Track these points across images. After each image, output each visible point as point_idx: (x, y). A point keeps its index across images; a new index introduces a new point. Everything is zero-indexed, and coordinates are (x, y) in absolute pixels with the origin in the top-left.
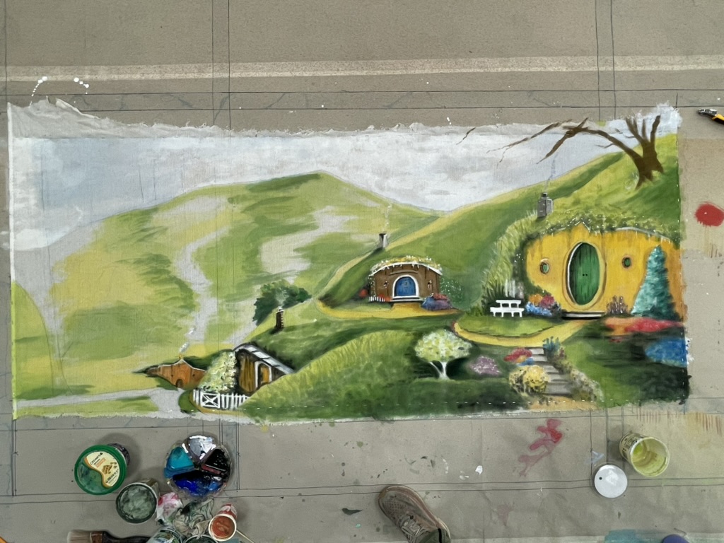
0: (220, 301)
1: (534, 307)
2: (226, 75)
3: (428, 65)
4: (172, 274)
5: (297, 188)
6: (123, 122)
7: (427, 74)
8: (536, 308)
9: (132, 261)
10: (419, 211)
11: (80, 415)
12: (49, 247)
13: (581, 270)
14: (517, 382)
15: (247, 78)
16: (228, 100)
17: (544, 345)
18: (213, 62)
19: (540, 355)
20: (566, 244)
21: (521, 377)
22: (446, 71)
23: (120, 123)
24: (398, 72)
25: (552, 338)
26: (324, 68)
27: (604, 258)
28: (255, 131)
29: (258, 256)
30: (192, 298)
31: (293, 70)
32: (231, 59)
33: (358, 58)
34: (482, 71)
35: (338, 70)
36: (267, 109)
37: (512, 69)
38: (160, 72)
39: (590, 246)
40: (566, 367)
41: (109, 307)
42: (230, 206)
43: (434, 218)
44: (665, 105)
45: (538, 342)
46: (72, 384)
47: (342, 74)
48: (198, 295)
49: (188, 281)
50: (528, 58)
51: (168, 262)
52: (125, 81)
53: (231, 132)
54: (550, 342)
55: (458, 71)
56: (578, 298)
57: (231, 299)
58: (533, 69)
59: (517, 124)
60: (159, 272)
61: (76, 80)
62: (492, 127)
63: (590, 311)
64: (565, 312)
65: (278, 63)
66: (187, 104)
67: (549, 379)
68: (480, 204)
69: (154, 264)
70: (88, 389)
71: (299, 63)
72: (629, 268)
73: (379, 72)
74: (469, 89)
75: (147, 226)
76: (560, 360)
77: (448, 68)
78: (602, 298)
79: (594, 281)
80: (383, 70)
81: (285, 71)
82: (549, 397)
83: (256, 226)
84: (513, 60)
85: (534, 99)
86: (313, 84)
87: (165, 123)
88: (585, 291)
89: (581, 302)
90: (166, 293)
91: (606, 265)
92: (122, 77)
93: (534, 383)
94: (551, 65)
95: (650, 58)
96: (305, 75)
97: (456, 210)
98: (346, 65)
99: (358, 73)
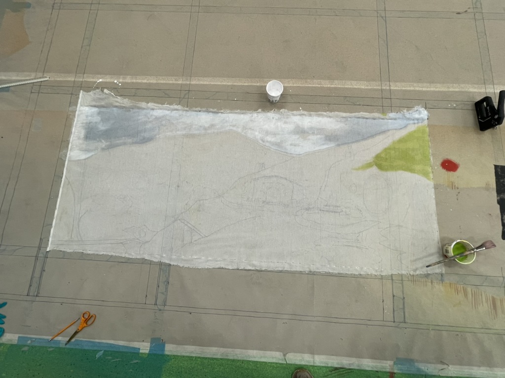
2: (189, 83)
3: (291, 82)
6: (134, 101)
7: (291, 86)
11: (84, 252)
12: (85, 160)
15: (199, 84)
16: (188, 94)
18: (183, 76)
26: (238, 81)
28: (199, 109)
31: (222, 82)
32: (192, 75)
33: (256, 78)
34: (319, 86)
35: (245, 83)
36: (207, 99)
37: (335, 86)
44: (419, 107)
50: (344, 81)
53: (187, 109)
55: (307, 85)
59: (338, 112)
61: (116, 81)
62: (324, 113)
65: (215, 78)
66: (167, 94)
71: (226, 79)
77: (301, 84)
81: (218, 82)
85: (347, 101)
95: (410, 83)
96: (228, 84)
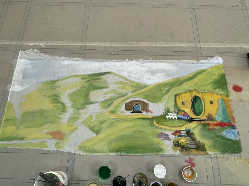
0: (74, 110)
1: (181, 116)
2: (85, 45)
3: (144, 44)
4: (60, 100)
5: (103, 76)
6: (52, 56)
7: (144, 46)
9: (48, 96)
10: (141, 84)
11: (20, 148)
12: (22, 91)
13: (196, 104)
14: (177, 143)
15: (91, 46)
16: (84, 51)
17: (185, 130)
18: (81, 41)
19: (185, 133)
20: (190, 96)
21: (178, 141)
22: (150, 46)
23: (51, 56)
24: (136, 45)
25: (188, 127)
26: (114, 44)
27: (204, 101)
28: (91, 59)
29: (89, 96)
30: (65, 108)
31: (104, 44)
32: (87, 41)
33: (124, 42)
34: (160, 46)
35: (118, 44)
36: (96, 54)
37: (170, 45)
38: (66, 43)
39: (198, 97)
40: (194, 138)
41: (37, 110)
42: (81, 80)
43: (146, 86)
44: (217, 56)
45: (183, 129)
46: (19, 136)
47: (119, 45)
48: (67, 108)
49: (65, 103)
50: (174, 43)
51: (59, 96)
52: (56, 45)
53: (84, 60)
54: (187, 129)
55: (153, 46)
56: (196, 113)
57: (78, 109)
58: (176, 46)
59: (172, 60)
60: (56, 99)
61: (41, 45)
62: (164, 61)
63: (201, 118)
64: (192, 118)
65: (100, 42)
66: (72, 52)
67: (188, 142)
68: (161, 83)
69: (54, 97)
70: (24, 138)
71: (107, 42)
72: (213, 104)
73: (130, 45)
74: (156, 50)
75: (54, 85)
76: (191, 136)
78: (205, 114)
79: (201, 108)
81: (102, 44)
82: (189, 149)
83: (89, 86)
84: (170, 43)
85: (177, 53)
86: (110, 48)
87: (65, 56)
88: (198, 111)
89: (197, 115)
90: (57, 106)
91: (204, 103)
92: (54, 44)
93: (183, 143)
94: (181, 45)
96: (108, 45)
97: (153, 84)
98: (120, 43)
99: (124, 45)
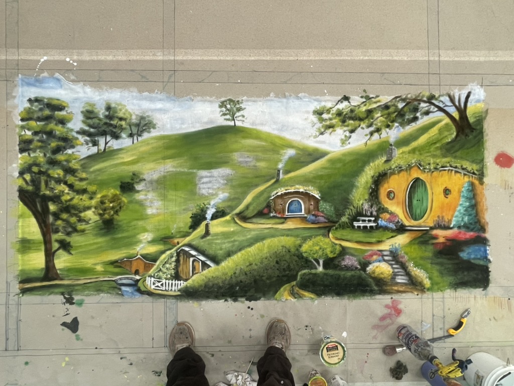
1: (383, 222)
2: (172, 58)
3: (312, 54)
7: (311, 60)
8: (385, 223)
13: (415, 197)
15: (187, 60)
16: (173, 76)
17: (390, 249)
18: (163, 48)
19: (388, 255)
20: (406, 179)
22: (325, 58)
24: (291, 58)
25: (396, 243)
26: (240, 54)
27: (432, 189)
28: (192, 97)
31: (219, 55)
32: (176, 47)
33: (264, 48)
34: (349, 59)
35: (250, 56)
36: (200, 82)
37: (370, 58)
38: (126, 55)
39: (422, 180)
40: (405, 264)
44: (475, 84)
45: (385, 247)
47: (253, 58)
50: (381, 51)
52: (102, 61)
54: (394, 247)
55: (333, 58)
56: (413, 216)
58: (384, 58)
61: (68, 60)
62: (356, 97)
63: (422, 225)
64: (404, 226)
65: (208, 50)
66: (143, 77)
71: (223, 51)
72: (448, 196)
73: (279, 58)
74: (341, 71)
77: (326, 56)
78: (430, 216)
79: (425, 204)
80: (281, 56)
81: (213, 56)
84: (370, 51)
85: (385, 78)
86: (233, 65)
88: (418, 211)
89: (415, 219)
91: (433, 193)
92: (100, 58)
93: (383, 275)
94: (396, 56)
95: (464, 52)
96: (227, 59)
98: (256, 52)
99: (264, 58)
